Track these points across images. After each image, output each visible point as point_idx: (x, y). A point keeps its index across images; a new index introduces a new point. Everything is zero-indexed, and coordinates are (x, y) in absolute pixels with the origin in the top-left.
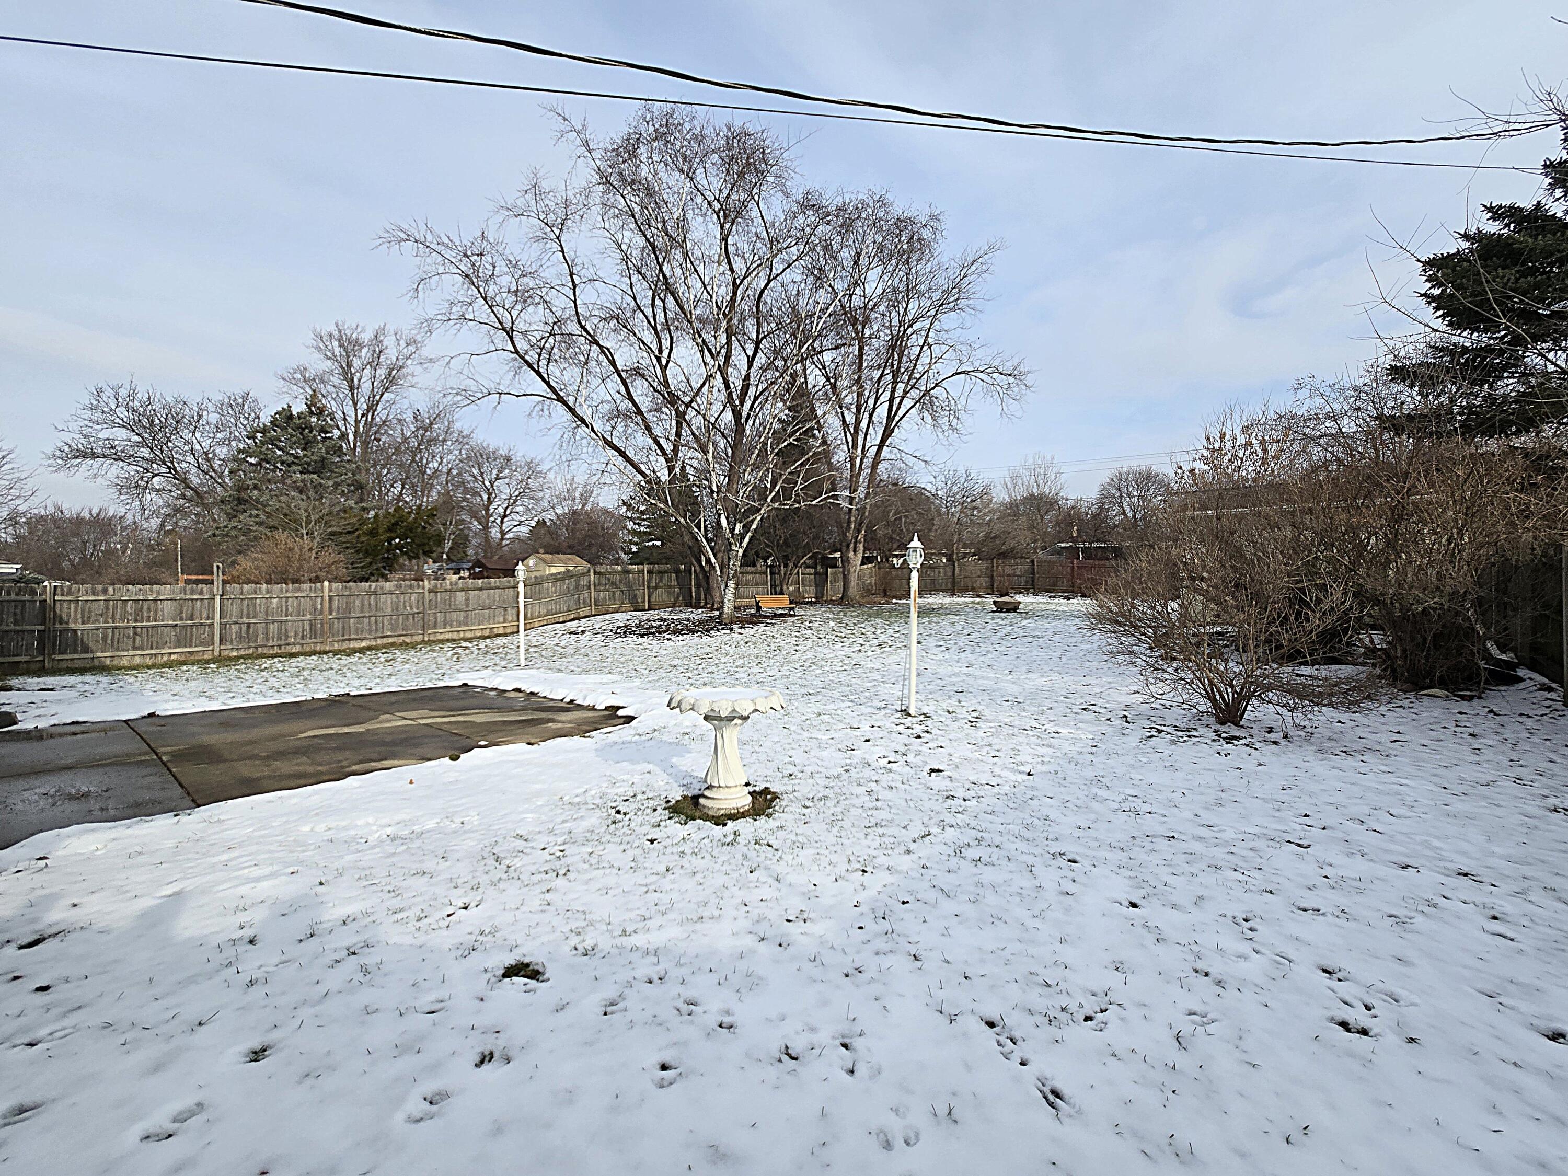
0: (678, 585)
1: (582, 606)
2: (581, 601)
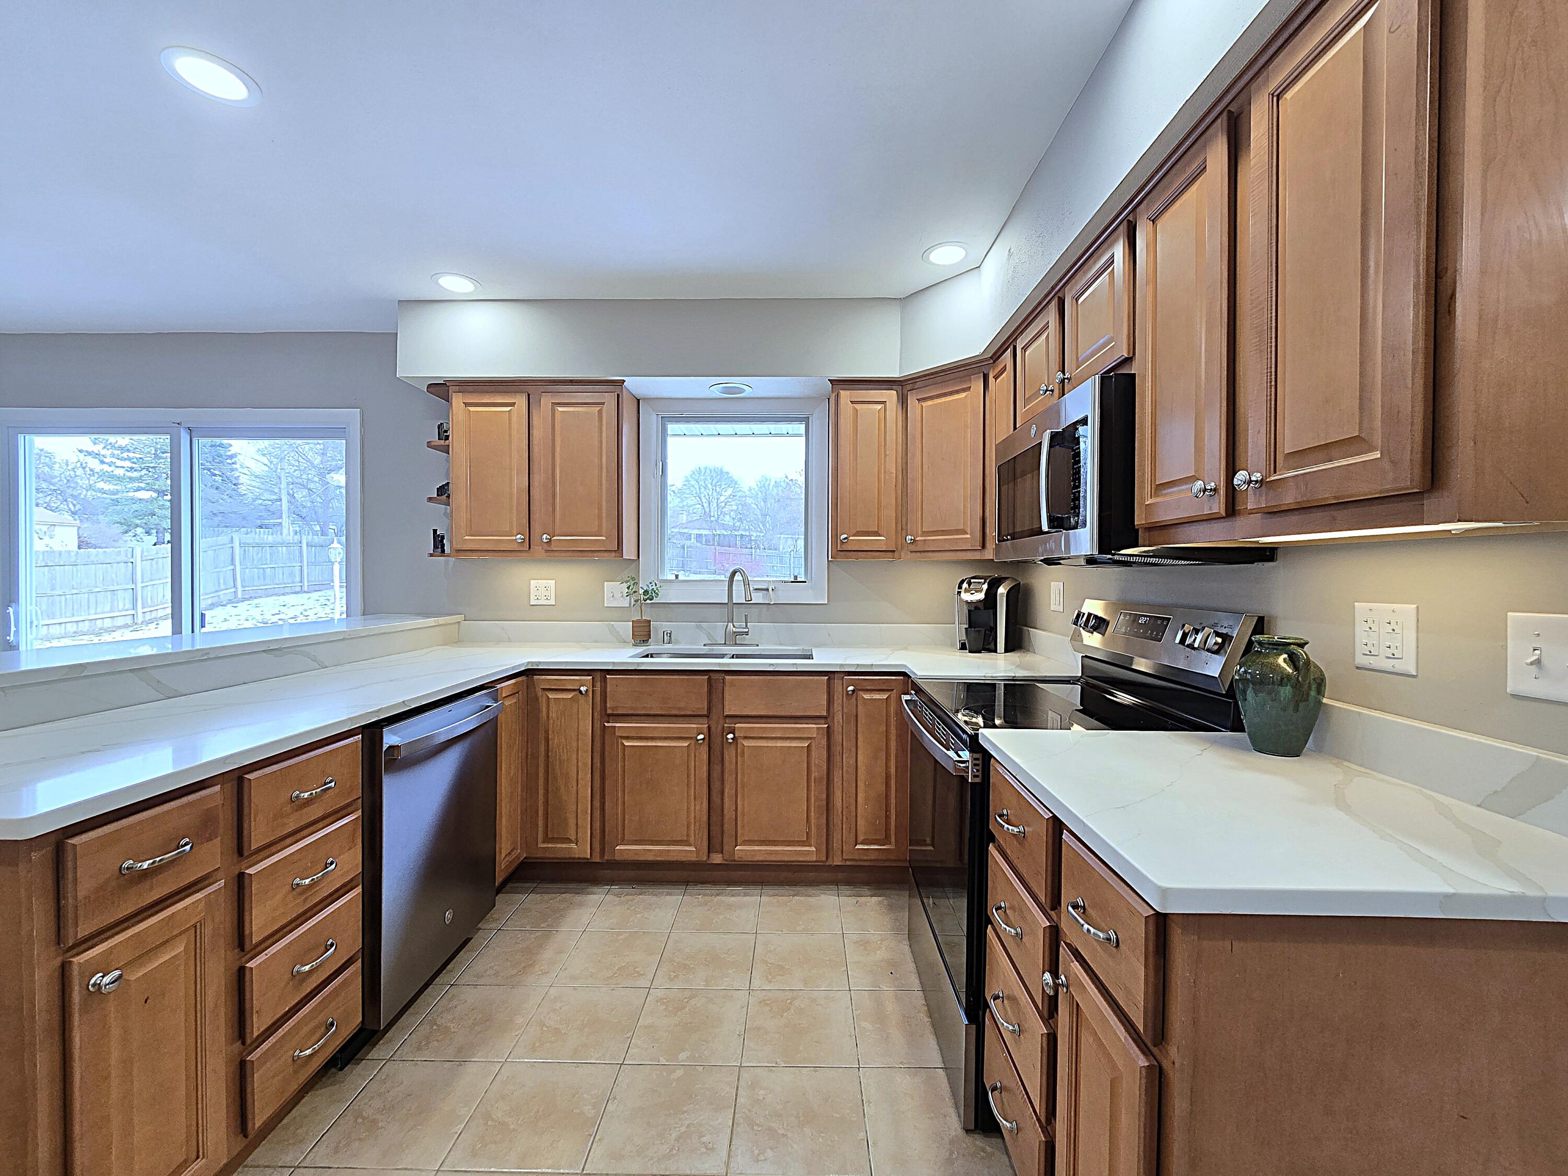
1: (222, 587)
2: (222, 581)
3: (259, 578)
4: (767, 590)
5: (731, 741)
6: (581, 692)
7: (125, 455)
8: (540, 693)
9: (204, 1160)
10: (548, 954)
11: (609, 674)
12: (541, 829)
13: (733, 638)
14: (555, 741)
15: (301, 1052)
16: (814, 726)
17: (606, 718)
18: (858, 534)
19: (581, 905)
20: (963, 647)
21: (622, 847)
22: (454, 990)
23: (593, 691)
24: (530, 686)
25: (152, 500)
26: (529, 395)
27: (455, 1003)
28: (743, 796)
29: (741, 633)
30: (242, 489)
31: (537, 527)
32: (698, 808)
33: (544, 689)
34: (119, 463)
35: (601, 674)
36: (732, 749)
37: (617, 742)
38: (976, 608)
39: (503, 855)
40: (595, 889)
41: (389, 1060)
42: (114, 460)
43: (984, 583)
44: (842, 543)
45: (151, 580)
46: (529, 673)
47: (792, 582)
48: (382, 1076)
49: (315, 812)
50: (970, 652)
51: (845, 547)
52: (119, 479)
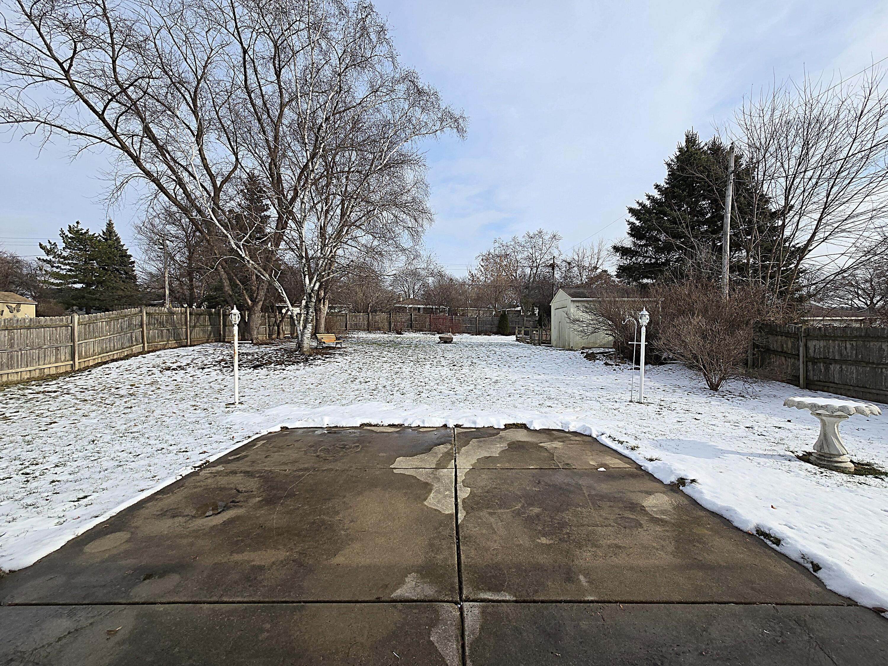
0: (211, 325)
1: (134, 343)
2: (134, 339)
3: (158, 336)
25: (83, 289)
30: (139, 281)
34: (63, 267)
45: (85, 339)
52: (63, 276)
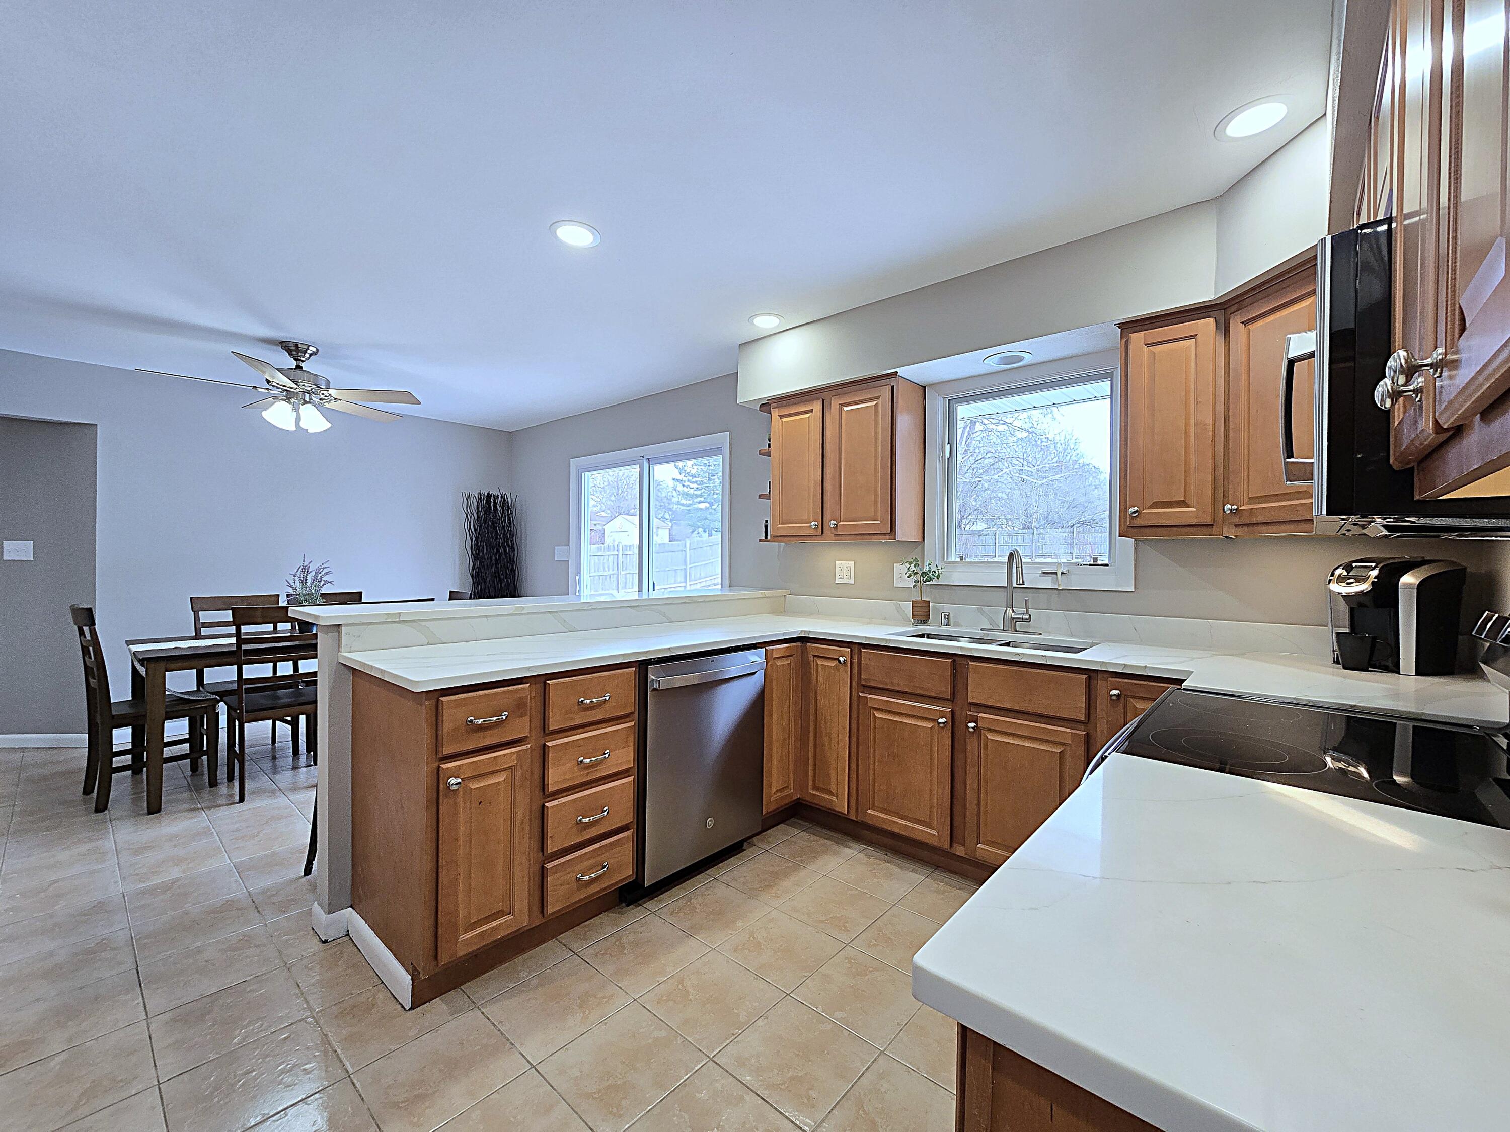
4: (1056, 573)
5: (971, 730)
6: (839, 661)
7: (694, 480)
8: (811, 659)
9: (513, 917)
10: (787, 883)
11: (864, 648)
12: (810, 778)
13: (1012, 624)
14: (822, 702)
15: (582, 876)
16: (1068, 730)
17: (862, 689)
18: (1155, 505)
19: (835, 853)
20: (1337, 662)
21: (872, 812)
22: (714, 883)
23: (851, 661)
24: (804, 652)
25: (707, 508)
26: (823, 401)
27: (709, 892)
28: (986, 793)
29: (1023, 620)
31: (827, 515)
32: (940, 792)
33: (815, 656)
34: (692, 485)
35: (857, 647)
36: (975, 739)
37: (870, 712)
38: (1361, 605)
39: (774, 790)
40: (854, 845)
41: (653, 913)
42: (689, 484)
43: (1374, 569)
44: (1132, 518)
46: (803, 640)
47: (1090, 565)
48: (643, 921)
49: (598, 715)
50: (1345, 668)
51: (1139, 522)
52: (692, 496)
